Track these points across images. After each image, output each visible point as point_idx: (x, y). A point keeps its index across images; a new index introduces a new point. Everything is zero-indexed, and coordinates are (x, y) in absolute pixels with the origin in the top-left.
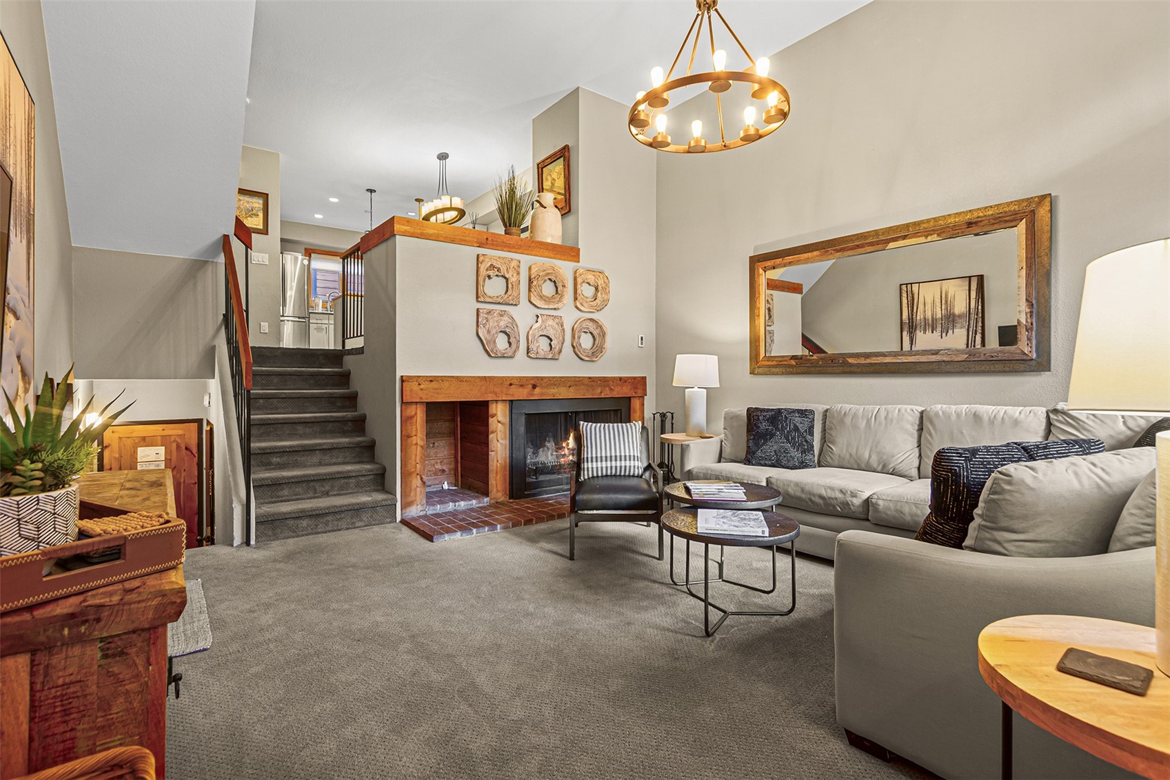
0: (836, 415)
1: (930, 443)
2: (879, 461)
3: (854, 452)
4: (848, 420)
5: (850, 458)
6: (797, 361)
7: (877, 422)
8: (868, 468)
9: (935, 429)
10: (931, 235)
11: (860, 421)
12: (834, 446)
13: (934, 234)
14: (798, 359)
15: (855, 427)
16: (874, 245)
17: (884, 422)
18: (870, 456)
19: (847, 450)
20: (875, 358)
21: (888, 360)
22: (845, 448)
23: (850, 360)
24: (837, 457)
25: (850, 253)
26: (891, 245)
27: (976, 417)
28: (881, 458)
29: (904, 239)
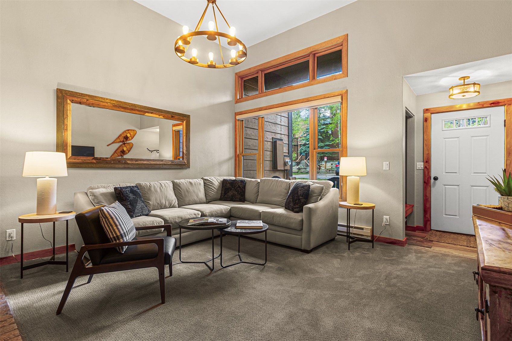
0: (146, 187)
1: (181, 194)
2: (169, 204)
3: (159, 202)
4: (152, 189)
5: (158, 205)
6: (97, 160)
7: (163, 188)
8: (165, 207)
9: (181, 189)
10: (161, 116)
11: (157, 189)
12: (150, 201)
13: (162, 116)
14: (98, 159)
15: (156, 191)
16: (139, 112)
17: (165, 188)
18: (166, 202)
19: (156, 202)
20: (140, 162)
21: (145, 162)
22: (155, 201)
23: (128, 162)
24: (152, 206)
25: (128, 111)
26: (147, 114)
27: (191, 183)
28: (169, 202)
29: (152, 114)
